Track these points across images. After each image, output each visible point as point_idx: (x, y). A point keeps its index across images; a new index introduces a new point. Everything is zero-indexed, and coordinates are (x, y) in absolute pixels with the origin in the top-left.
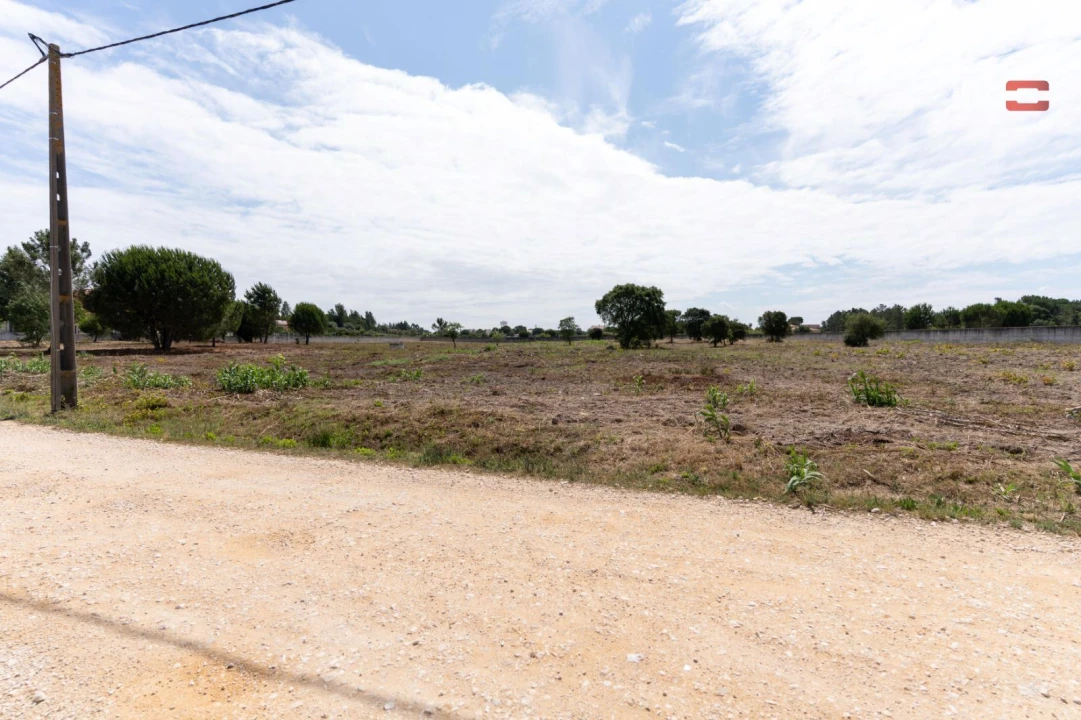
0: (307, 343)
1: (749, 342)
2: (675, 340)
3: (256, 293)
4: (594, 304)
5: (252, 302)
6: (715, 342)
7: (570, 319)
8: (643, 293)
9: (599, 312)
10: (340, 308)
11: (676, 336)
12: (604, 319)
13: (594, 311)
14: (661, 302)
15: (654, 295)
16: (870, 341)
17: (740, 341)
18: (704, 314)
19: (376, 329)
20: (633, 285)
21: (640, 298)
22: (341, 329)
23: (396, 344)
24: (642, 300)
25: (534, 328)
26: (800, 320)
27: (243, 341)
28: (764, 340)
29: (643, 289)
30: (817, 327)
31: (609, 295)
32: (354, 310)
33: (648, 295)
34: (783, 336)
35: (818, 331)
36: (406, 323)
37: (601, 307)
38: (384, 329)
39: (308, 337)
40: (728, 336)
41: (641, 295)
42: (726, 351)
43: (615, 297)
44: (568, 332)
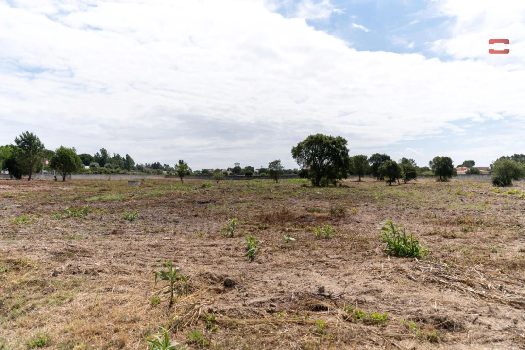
0: (64, 180)
1: (421, 181)
2: (362, 179)
3: (23, 140)
4: (291, 150)
5: (20, 147)
6: (390, 182)
7: (277, 162)
8: (330, 141)
9: (294, 157)
10: (104, 151)
11: (363, 177)
12: (298, 162)
13: (291, 155)
14: (345, 149)
15: (340, 142)
16: (514, 182)
17: (413, 181)
18: (386, 158)
19: (134, 169)
20: (322, 135)
21: (327, 145)
22: (102, 168)
23: (133, 182)
24: (329, 147)
25: (260, 168)
26: (473, 163)
27: (14, 178)
28: (434, 180)
29: (330, 138)
30: (487, 169)
31: (303, 143)
32: (116, 153)
33: (334, 143)
34: (450, 177)
35: (487, 172)
36: (159, 164)
37: (297, 153)
38: (140, 168)
39: (64, 176)
40: (401, 177)
41: (328, 144)
42: (399, 189)
43: (307, 145)
44: (274, 172)
